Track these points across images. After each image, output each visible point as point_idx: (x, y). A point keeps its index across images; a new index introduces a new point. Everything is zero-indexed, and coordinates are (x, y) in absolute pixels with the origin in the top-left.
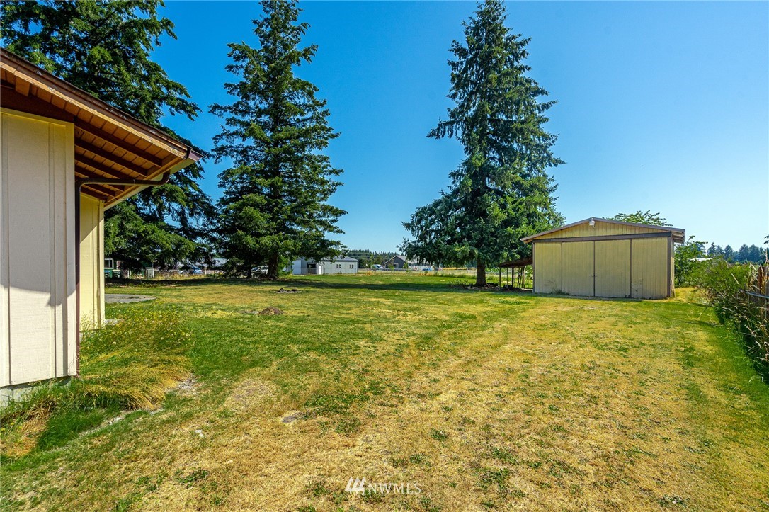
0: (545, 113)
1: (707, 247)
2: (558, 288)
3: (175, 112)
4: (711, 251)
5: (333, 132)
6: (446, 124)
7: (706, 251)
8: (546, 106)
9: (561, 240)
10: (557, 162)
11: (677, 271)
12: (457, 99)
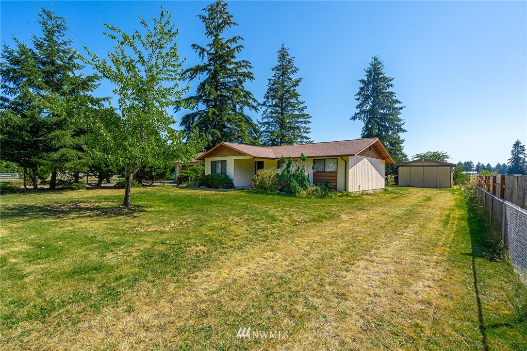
0: (400, 111)
1: (475, 164)
2: (409, 184)
3: (252, 109)
4: (478, 166)
5: (309, 116)
6: (358, 114)
7: (475, 167)
8: (401, 108)
9: (410, 166)
10: (404, 131)
11: (454, 179)
12: (359, 101)
